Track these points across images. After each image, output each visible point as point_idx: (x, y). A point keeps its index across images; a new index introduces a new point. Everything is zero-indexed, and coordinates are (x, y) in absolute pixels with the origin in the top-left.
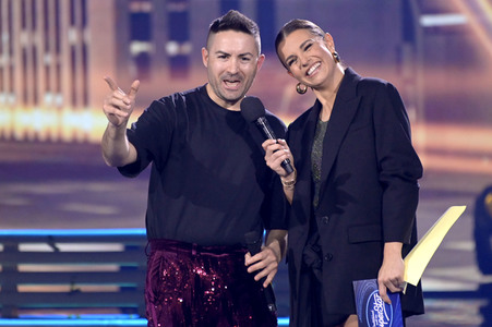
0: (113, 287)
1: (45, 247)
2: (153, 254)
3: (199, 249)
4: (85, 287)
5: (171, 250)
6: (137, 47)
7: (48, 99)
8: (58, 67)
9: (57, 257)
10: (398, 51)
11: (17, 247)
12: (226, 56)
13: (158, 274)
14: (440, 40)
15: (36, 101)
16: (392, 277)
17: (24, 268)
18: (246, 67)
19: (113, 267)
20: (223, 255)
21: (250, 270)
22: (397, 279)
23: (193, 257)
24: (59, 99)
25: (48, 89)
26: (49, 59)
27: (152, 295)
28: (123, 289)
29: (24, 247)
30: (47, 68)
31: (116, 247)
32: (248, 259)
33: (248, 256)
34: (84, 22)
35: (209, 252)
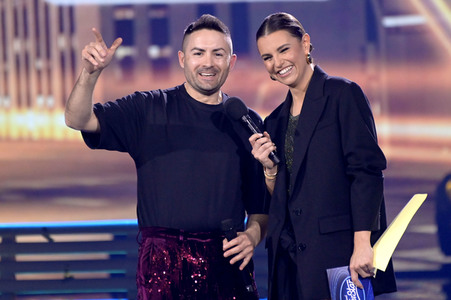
0: (103, 274)
1: (39, 239)
2: (144, 241)
3: (186, 235)
4: (78, 275)
5: (161, 237)
6: (122, 51)
7: (40, 101)
8: (49, 71)
9: (52, 247)
10: (363, 50)
11: (14, 239)
12: (201, 52)
13: (148, 259)
14: (401, 39)
15: (29, 103)
16: (363, 264)
17: (21, 258)
18: (220, 62)
19: (103, 255)
20: (208, 240)
21: (226, 255)
22: (367, 266)
23: (180, 243)
24: (51, 101)
25: (40, 92)
26: (41, 64)
27: (143, 278)
28: (113, 275)
29: (21, 239)
30: (39, 73)
31: (106, 237)
32: (226, 244)
33: (225, 241)
34: (72, 30)
35: (195, 237)
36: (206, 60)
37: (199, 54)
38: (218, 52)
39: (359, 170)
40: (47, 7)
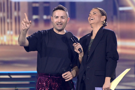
0: (28, 88)
4: (19, 89)
6: (35, 17)
7: (8, 32)
8: (11, 23)
9: (11, 79)
10: (112, 18)
12: (57, 17)
15: (5, 33)
16: (107, 87)
18: (63, 20)
19: (28, 82)
20: (58, 77)
22: (108, 88)
23: (49, 78)
24: (12, 33)
25: (8, 29)
26: (9, 21)
28: (31, 89)
29: (2, 77)
30: (8, 23)
31: (29, 76)
34: (19, 10)
35: (54, 76)
36: (59, 20)
37: (57, 18)
38: (63, 17)
39: (110, 57)
40: (11, 2)
